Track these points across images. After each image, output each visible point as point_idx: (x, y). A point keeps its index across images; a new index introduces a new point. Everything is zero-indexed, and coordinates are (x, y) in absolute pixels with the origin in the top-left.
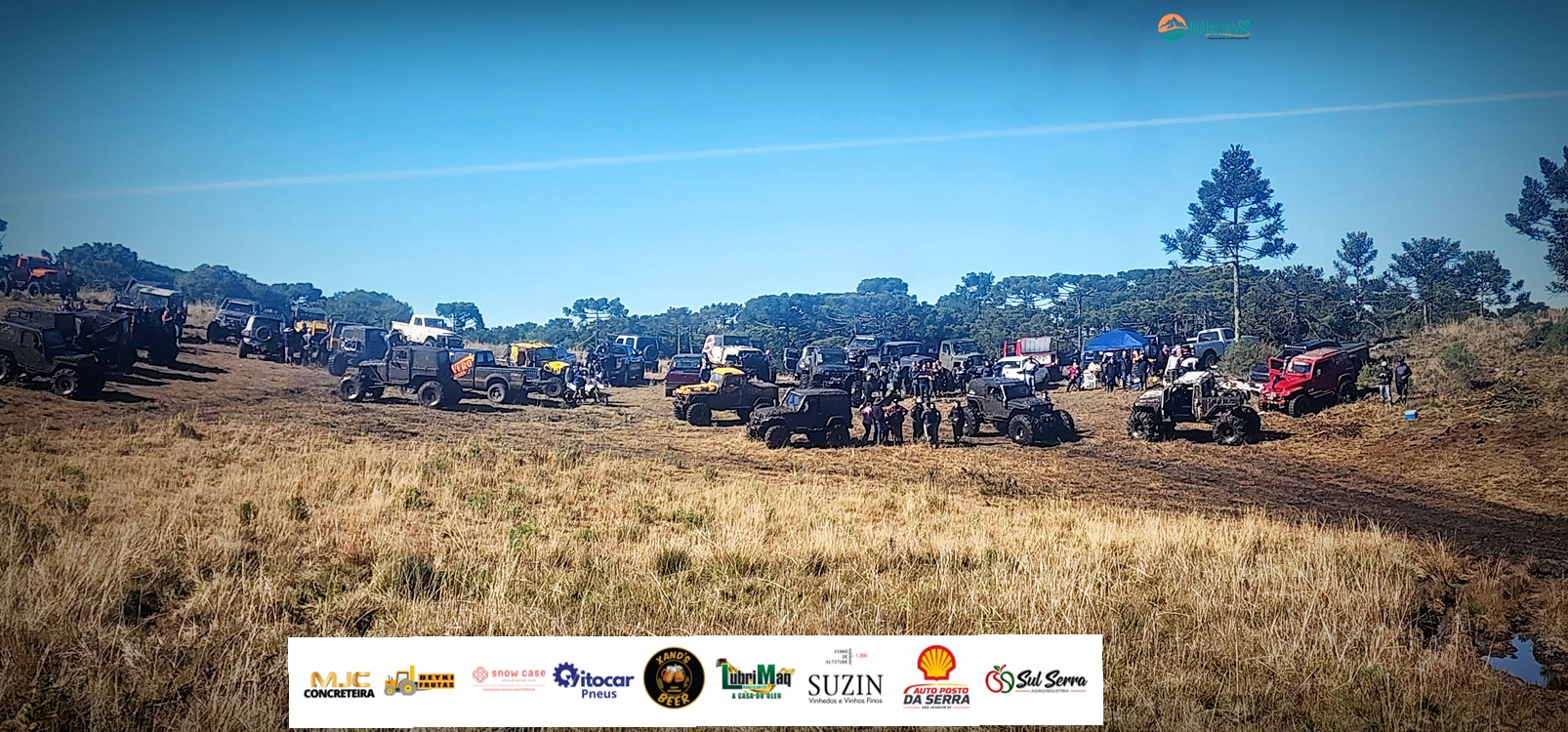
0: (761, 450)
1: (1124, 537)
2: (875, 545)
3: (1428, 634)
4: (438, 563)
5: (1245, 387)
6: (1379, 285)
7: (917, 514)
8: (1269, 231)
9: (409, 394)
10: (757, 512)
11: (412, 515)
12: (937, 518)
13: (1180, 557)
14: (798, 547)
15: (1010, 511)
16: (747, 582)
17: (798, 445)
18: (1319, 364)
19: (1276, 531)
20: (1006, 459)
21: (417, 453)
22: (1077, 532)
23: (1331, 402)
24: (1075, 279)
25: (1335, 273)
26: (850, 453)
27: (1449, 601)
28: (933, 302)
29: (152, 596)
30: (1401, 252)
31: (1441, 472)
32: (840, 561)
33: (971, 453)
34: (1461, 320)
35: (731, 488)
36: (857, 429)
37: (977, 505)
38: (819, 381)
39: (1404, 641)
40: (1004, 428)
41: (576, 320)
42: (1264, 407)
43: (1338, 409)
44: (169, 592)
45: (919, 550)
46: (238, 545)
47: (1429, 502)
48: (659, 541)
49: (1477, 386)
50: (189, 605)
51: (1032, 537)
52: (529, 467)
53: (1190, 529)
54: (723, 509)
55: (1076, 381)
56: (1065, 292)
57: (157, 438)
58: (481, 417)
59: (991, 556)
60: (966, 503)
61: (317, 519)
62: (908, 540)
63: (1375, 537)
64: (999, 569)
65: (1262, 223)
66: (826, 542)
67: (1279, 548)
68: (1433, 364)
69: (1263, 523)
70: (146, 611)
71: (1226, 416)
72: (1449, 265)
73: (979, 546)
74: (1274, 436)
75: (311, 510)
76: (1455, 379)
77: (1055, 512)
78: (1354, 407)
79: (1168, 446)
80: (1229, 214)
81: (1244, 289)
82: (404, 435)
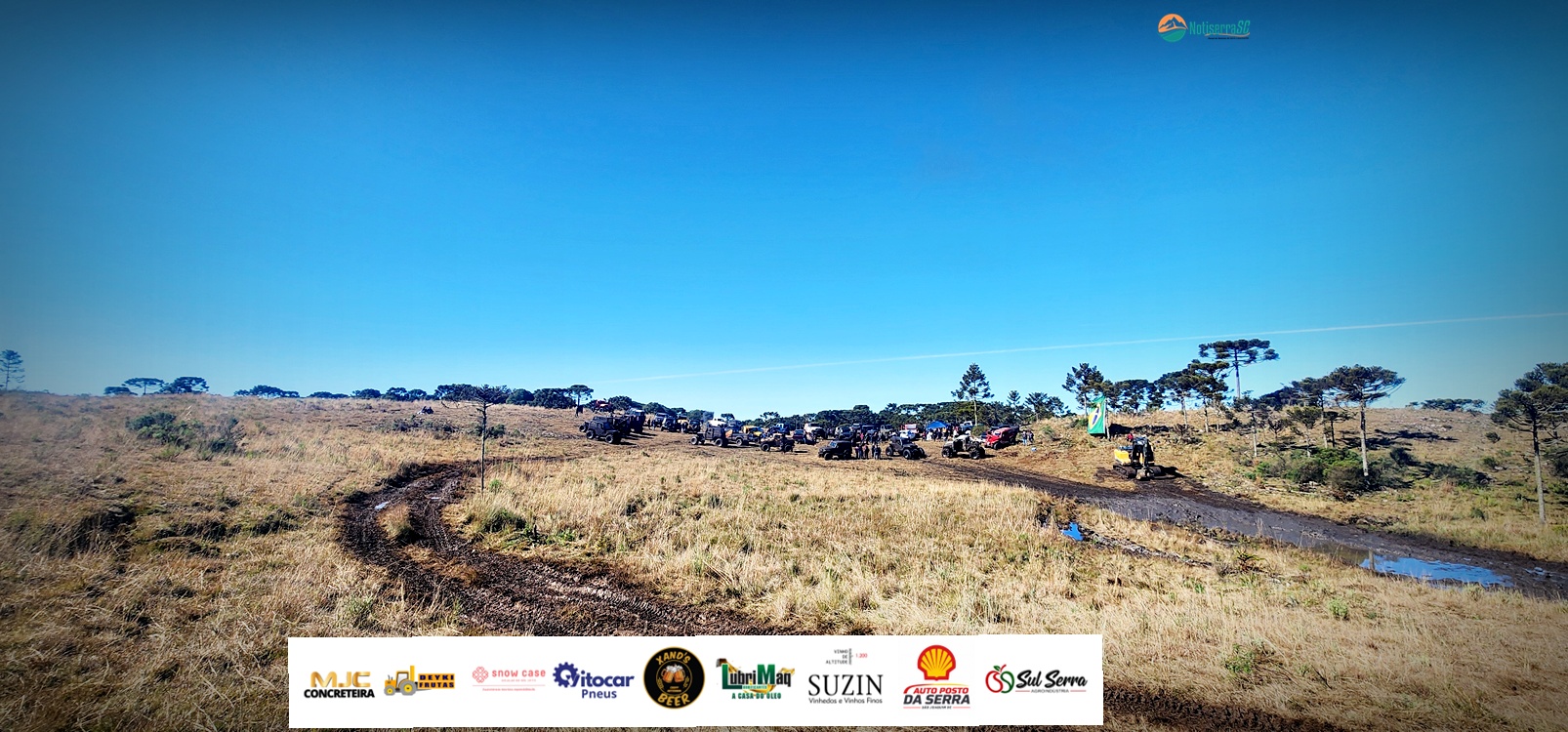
0: (823, 461)
1: (942, 490)
2: (860, 492)
3: (1042, 523)
4: (721, 497)
5: (980, 441)
6: (1022, 407)
7: (874, 482)
8: (986, 390)
9: (712, 442)
10: (822, 481)
11: (713, 481)
12: (880, 483)
13: (960, 496)
14: (835, 493)
15: (904, 481)
16: (819, 504)
17: (835, 459)
18: (1003, 433)
19: (991, 487)
20: (903, 464)
21: (715, 461)
22: (926, 488)
23: (1008, 445)
24: (923, 405)
25: (1008, 404)
26: (852, 462)
27: (1049, 512)
28: (878, 413)
29: (634, 507)
30: (1029, 397)
31: (1044, 468)
32: (849, 498)
33: (891, 462)
34: (1049, 418)
35: (813, 473)
36: (854, 454)
37: (893, 479)
38: (841, 438)
39: (1034, 525)
40: (902, 454)
41: (764, 419)
42: (986, 446)
43: (1010, 447)
44: (639, 506)
45: (875, 494)
46: (660, 491)
47: (1041, 478)
48: (790, 491)
49: (1055, 440)
50: (645, 510)
51: (912, 490)
52: (749, 466)
53: (964, 487)
54: (811, 480)
55: (925, 438)
56: (920, 409)
57: (636, 457)
58: (734, 450)
59: (898, 496)
60: (890, 478)
61: (683, 483)
62: (871, 491)
63: (1024, 489)
64: (901, 500)
65: (983, 387)
66: (844, 491)
67: (993, 493)
68: (1040, 433)
69: (987, 485)
70: (633, 512)
71: (973, 450)
72: (1044, 401)
73: (894, 493)
74: (989, 456)
75: (682, 480)
76: (1047, 438)
77: (919, 481)
78: (1015, 447)
79: (955, 459)
80: (972, 384)
81: (978, 408)
82: (709, 456)
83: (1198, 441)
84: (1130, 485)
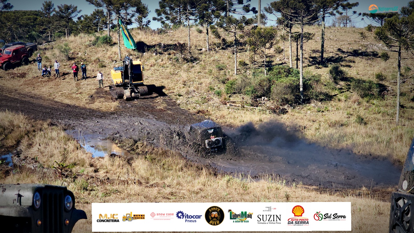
18: (14, 51)
49: (70, 59)
76: (62, 57)
83: (196, 59)
84: (114, 105)
